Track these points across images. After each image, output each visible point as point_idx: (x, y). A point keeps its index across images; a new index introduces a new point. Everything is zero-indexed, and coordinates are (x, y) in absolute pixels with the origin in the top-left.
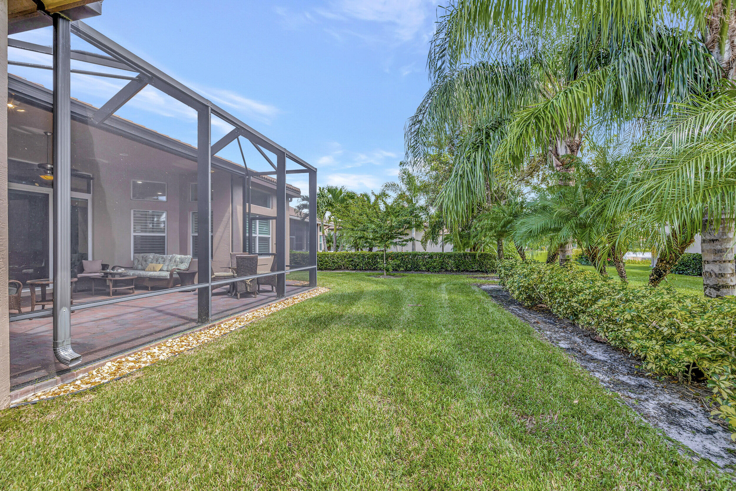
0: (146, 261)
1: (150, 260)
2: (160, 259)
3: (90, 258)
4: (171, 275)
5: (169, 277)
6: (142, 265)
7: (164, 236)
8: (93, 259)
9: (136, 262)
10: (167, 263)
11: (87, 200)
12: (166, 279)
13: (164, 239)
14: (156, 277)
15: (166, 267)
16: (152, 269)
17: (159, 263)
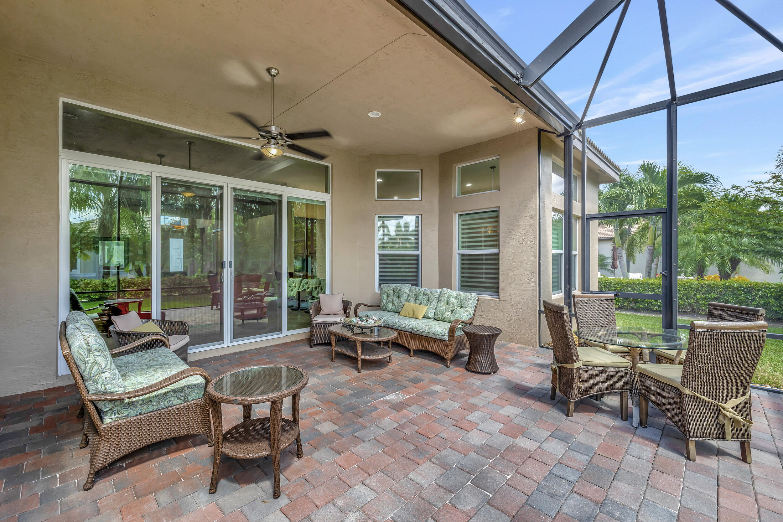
0: (399, 297)
1: (405, 296)
2: (421, 295)
3: (328, 292)
4: (451, 333)
5: (447, 338)
6: (393, 303)
7: (417, 256)
8: (332, 293)
9: (385, 297)
10: (434, 305)
11: (325, 203)
12: (442, 341)
13: (417, 260)
14: (424, 334)
15: (433, 311)
16: (411, 313)
17: (421, 303)
